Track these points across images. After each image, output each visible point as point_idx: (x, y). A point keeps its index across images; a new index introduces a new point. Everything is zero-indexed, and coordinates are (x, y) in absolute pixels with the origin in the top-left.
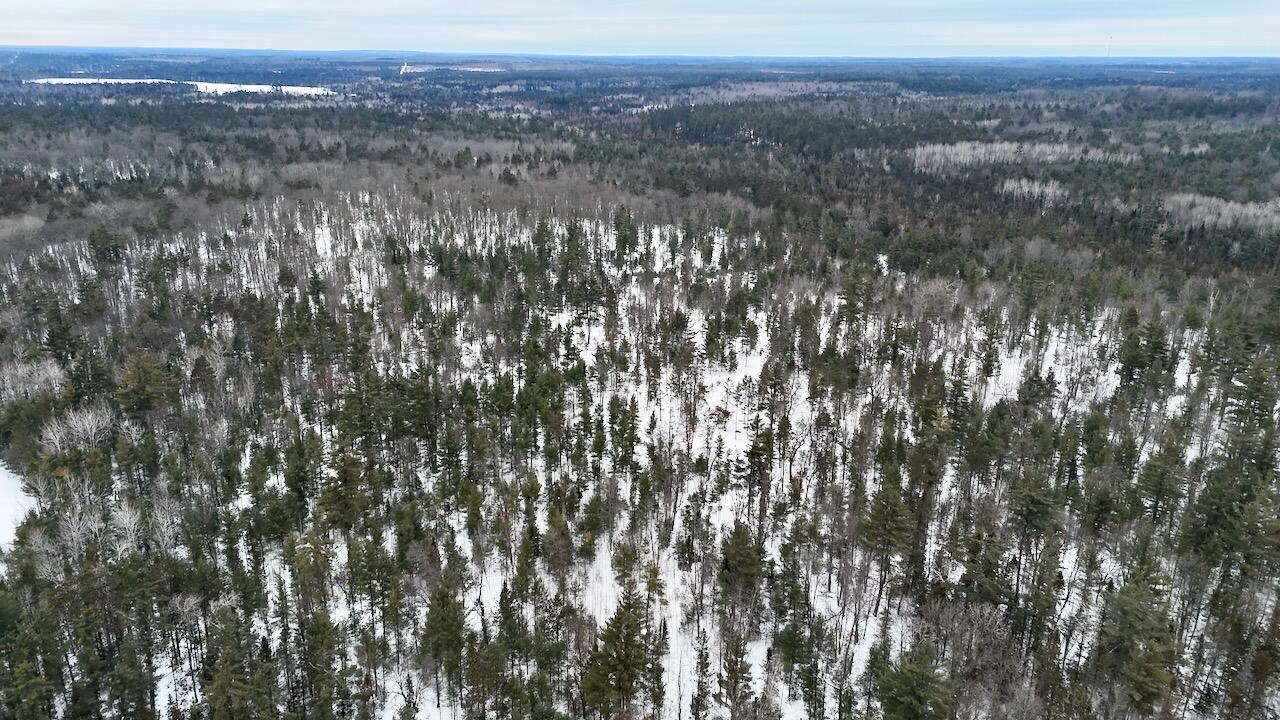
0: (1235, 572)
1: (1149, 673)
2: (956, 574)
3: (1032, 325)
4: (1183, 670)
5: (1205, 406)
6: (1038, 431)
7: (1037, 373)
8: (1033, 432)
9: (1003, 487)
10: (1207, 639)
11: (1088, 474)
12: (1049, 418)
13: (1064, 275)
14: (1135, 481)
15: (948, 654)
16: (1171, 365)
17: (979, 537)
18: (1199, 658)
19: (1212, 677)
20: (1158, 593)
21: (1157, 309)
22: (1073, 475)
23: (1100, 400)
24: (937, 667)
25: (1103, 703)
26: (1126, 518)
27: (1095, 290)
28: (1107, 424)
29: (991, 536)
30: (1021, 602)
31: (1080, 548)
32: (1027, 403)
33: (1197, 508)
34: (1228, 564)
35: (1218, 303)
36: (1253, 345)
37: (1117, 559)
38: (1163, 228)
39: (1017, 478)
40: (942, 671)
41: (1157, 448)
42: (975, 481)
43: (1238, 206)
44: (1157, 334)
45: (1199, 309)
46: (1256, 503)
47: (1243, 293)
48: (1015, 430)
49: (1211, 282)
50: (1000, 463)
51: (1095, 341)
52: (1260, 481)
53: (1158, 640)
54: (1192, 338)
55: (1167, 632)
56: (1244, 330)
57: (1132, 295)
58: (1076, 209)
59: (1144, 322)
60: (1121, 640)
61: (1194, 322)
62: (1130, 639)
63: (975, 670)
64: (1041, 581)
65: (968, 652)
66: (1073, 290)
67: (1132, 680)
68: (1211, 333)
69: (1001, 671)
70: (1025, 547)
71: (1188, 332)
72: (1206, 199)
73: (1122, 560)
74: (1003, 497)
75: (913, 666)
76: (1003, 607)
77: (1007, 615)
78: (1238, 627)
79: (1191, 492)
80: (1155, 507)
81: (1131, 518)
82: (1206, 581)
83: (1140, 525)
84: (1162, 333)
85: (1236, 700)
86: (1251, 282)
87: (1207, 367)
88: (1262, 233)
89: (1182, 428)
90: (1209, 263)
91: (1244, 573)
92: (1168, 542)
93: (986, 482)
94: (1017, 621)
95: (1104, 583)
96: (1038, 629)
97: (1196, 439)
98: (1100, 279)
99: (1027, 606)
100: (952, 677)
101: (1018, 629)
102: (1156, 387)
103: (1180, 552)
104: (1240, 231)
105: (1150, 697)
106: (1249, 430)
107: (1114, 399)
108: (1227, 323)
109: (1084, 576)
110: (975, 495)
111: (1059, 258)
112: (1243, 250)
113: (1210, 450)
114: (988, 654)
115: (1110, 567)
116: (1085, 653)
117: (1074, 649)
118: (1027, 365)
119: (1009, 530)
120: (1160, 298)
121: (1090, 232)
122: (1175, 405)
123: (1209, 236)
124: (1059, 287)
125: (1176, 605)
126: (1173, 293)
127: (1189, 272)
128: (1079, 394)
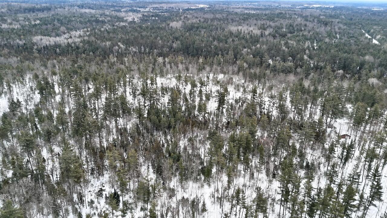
0: (88, 136)
1: (77, 172)
2: (10, 174)
3: (5, 86)
4: (85, 167)
5: (66, 96)
6: (20, 119)
7: (13, 101)
8: (19, 119)
9: (15, 140)
10: (87, 156)
11: (41, 126)
12: (23, 114)
13: (10, 67)
14: (55, 123)
15: (17, 200)
16: (53, 87)
17: (13, 159)
18: (87, 162)
19: (92, 165)
20: (72, 150)
21: (43, 72)
22: (37, 128)
23: (36, 103)
24: (14, 206)
25: (68, 187)
26: (56, 134)
27: (22, 70)
28: (41, 109)
29: (17, 157)
30: (35, 172)
31: (46, 148)
32: (13, 111)
33: (74, 124)
34: (86, 135)
35: (59, 67)
36: (72, 76)
37: (58, 146)
38: (35, 47)
39: (19, 136)
40: (17, 206)
41: (58, 112)
42: (5, 142)
43: (54, 38)
44: (45, 79)
45: (55, 69)
46: (87, 117)
47: (64, 63)
48: (12, 121)
49: (55, 61)
50: (11, 133)
51: (28, 86)
52: (86, 111)
53: (76, 162)
54: (56, 78)
55: (77, 159)
56: (68, 73)
57: (34, 69)
58: (5, 45)
59: (41, 77)
60: (67, 167)
61: (54, 74)
62: (69, 166)
63: (27, 200)
64: (38, 163)
65: (23, 195)
66: (15, 71)
67: (73, 176)
68: (60, 76)
69: (36, 195)
70: (30, 155)
71: (54, 76)
72: (45, 37)
73: (59, 146)
74: (17, 143)
75: (6, 211)
76: (30, 176)
77: (32, 178)
78: (93, 150)
79: (71, 120)
80: (63, 128)
81: (58, 133)
82: (82, 142)
83: (61, 134)
84: (47, 79)
85: (99, 167)
86: (65, 59)
87: (62, 85)
88: (63, 45)
89: (62, 104)
90: (52, 56)
91: (90, 136)
92: (70, 136)
93: (9, 141)
94: (35, 178)
95: (57, 155)
96: (43, 177)
97: (67, 106)
98: (22, 66)
99: (37, 172)
100: (21, 206)
101: (37, 180)
102: (51, 94)
103: (73, 137)
104: (57, 46)
105: (79, 178)
106: (79, 99)
107: (40, 101)
108: (63, 72)
109: (50, 155)
110: (7, 146)
111: (6, 62)
112: (60, 51)
113: (71, 108)
114: (30, 193)
115: (57, 149)
116: (58, 176)
117: (55, 177)
118: (8, 99)
119: (23, 152)
120: (43, 68)
121: (13, 51)
122: (58, 98)
123: (49, 48)
124: (10, 71)
125: (77, 151)
126: (46, 67)
127: (48, 59)
128: (29, 103)
